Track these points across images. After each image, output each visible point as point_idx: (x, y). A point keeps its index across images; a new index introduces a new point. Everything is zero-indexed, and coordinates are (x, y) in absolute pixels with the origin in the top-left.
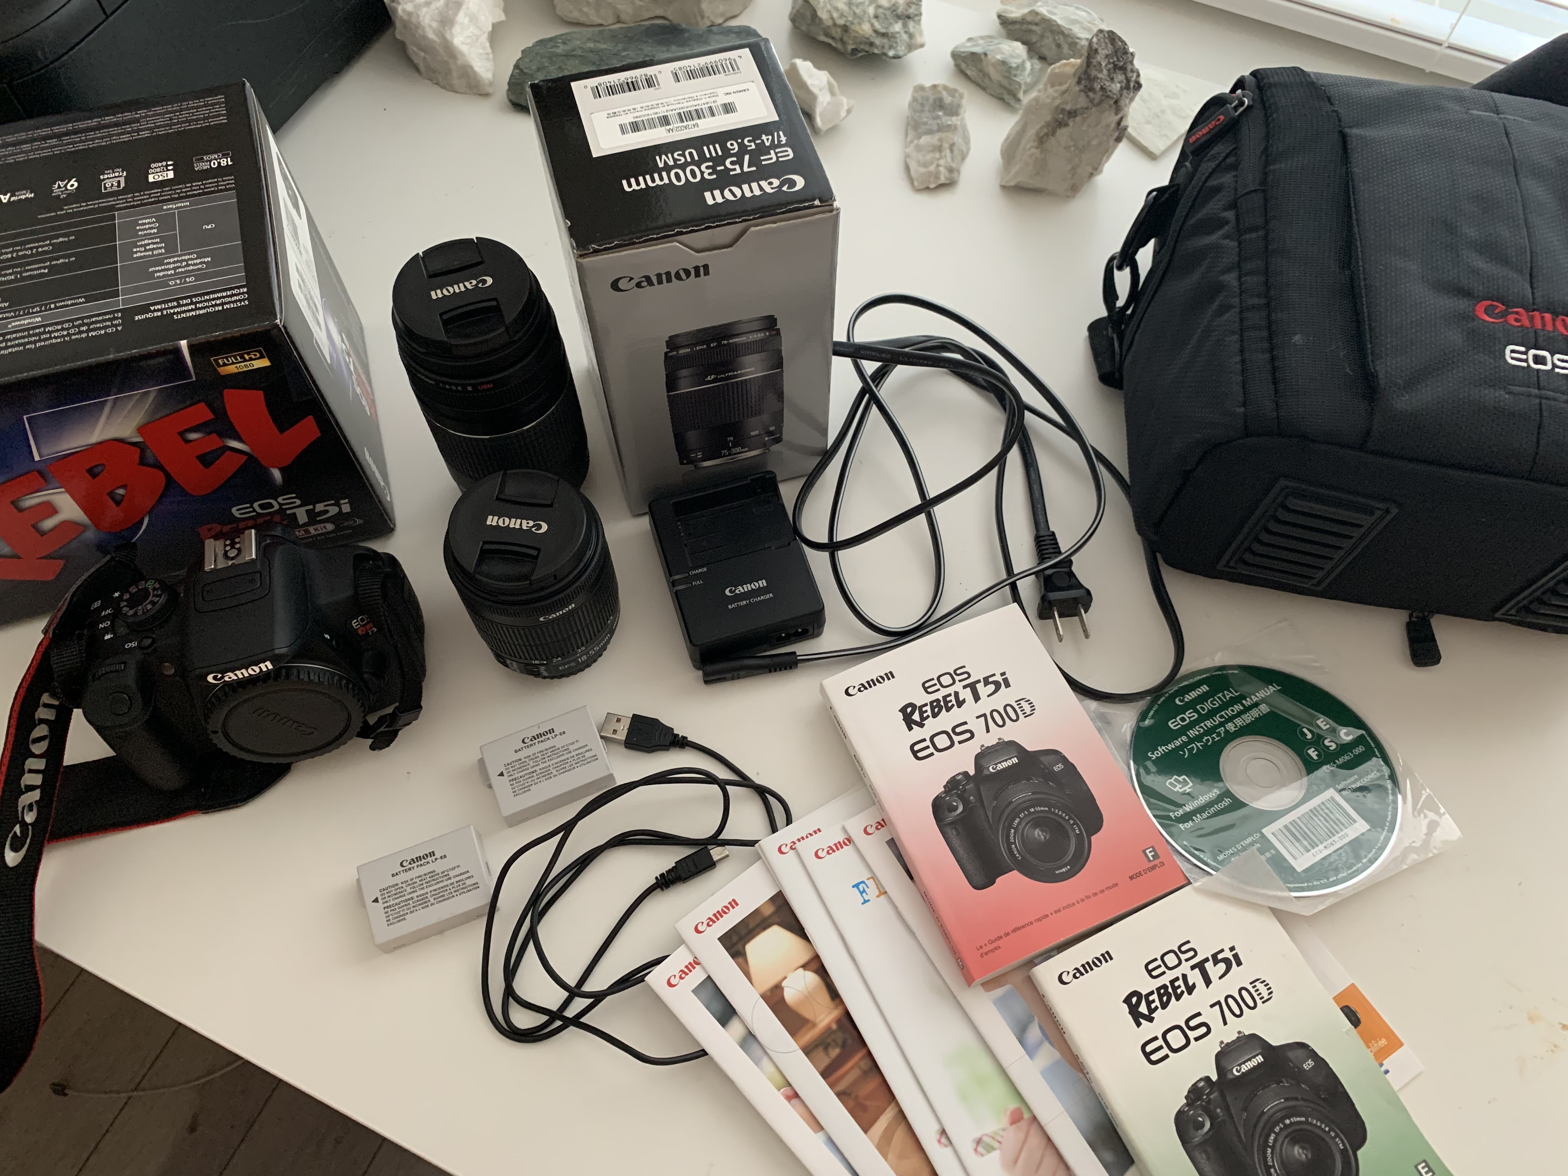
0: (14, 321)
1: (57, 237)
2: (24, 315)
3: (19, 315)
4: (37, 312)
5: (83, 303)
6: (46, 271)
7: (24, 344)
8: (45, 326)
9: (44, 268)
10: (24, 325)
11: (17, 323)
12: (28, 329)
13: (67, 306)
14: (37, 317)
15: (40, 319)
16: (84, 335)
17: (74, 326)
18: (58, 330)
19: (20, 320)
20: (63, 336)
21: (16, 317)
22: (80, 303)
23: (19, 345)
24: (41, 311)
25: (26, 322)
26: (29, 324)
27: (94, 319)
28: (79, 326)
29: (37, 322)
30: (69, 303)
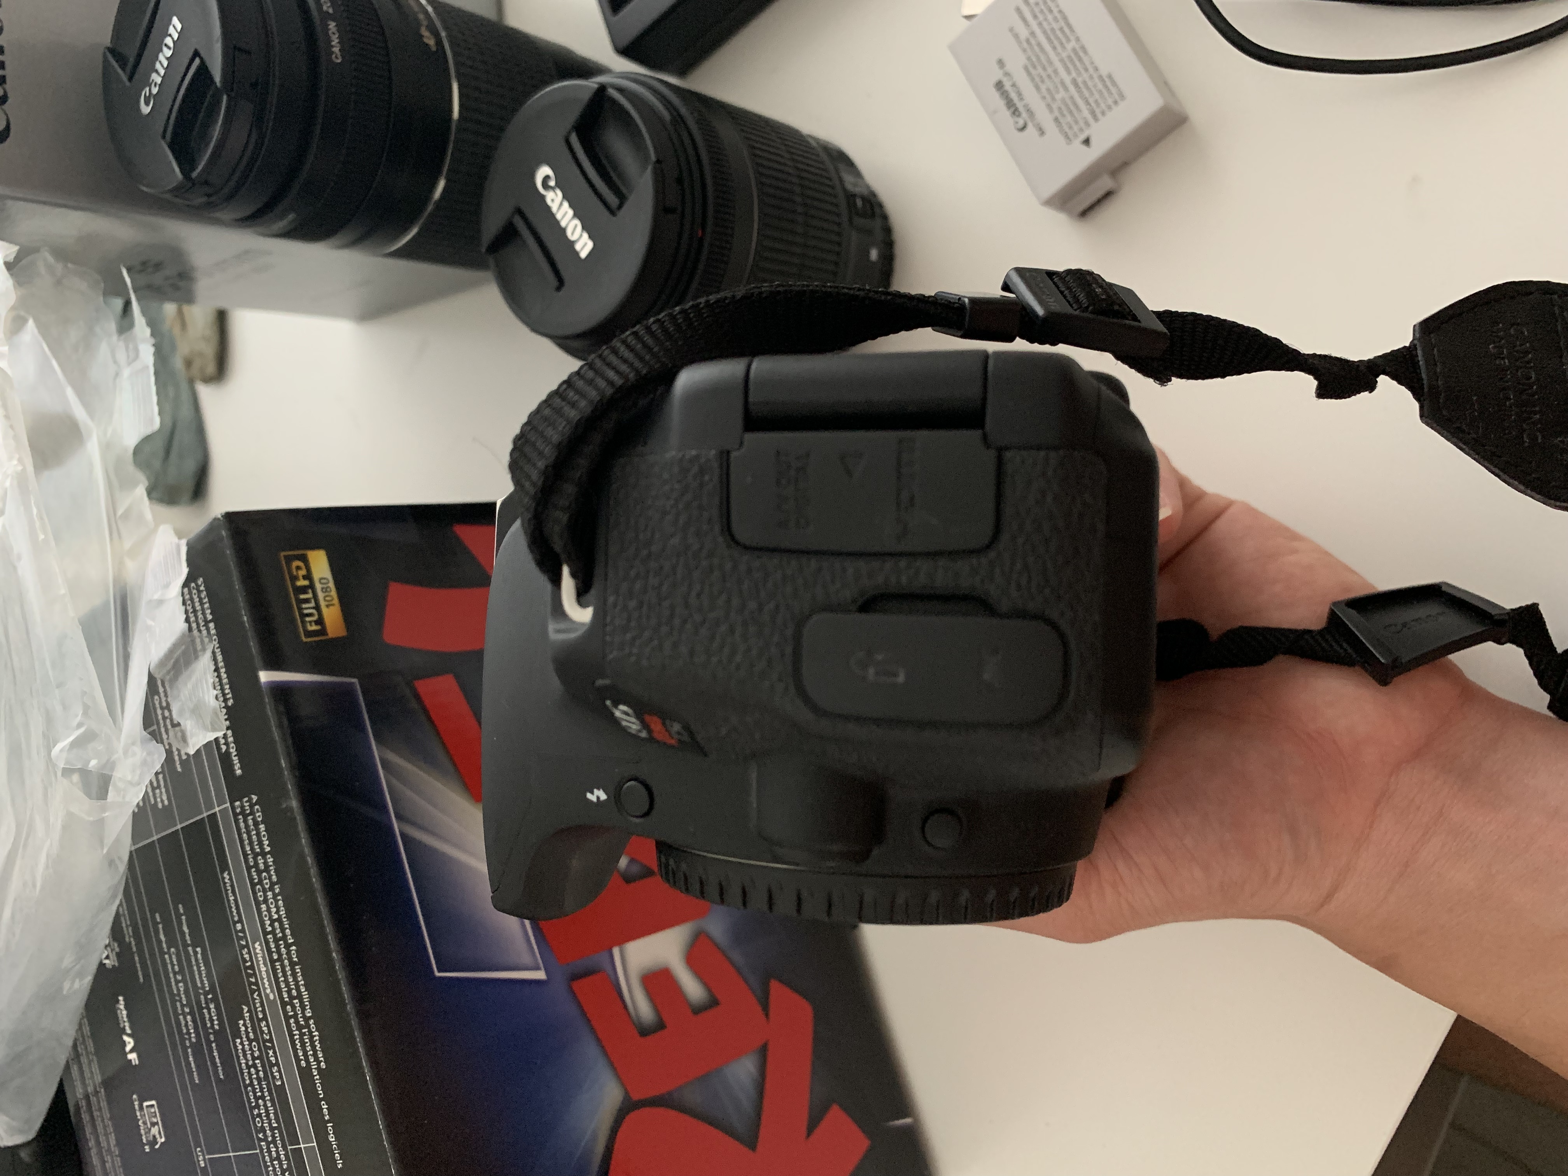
0: (265, 989)
1: (159, 942)
2: (255, 974)
3: (256, 984)
4: (249, 953)
5: (229, 874)
6: (198, 949)
7: (292, 964)
8: (265, 934)
9: (196, 953)
10: (267, 971)
11: (267, 983)
12: (273, 962)
13: (236, 900)
14: (255, 949)
15: (257, 945)
16: (270, 860)
17: (260, 882)
18: (269, 910)
19: (262, 979)
20: (275, 896)
21: (259, 990)
22: (231, 879)
23: (294, 974)
24: (247, 946)
25: (263, 969)
26: (265, 964)
27: (248, 848)
28: (259, 873)
29: (262, 950)
30: (232, 898)
